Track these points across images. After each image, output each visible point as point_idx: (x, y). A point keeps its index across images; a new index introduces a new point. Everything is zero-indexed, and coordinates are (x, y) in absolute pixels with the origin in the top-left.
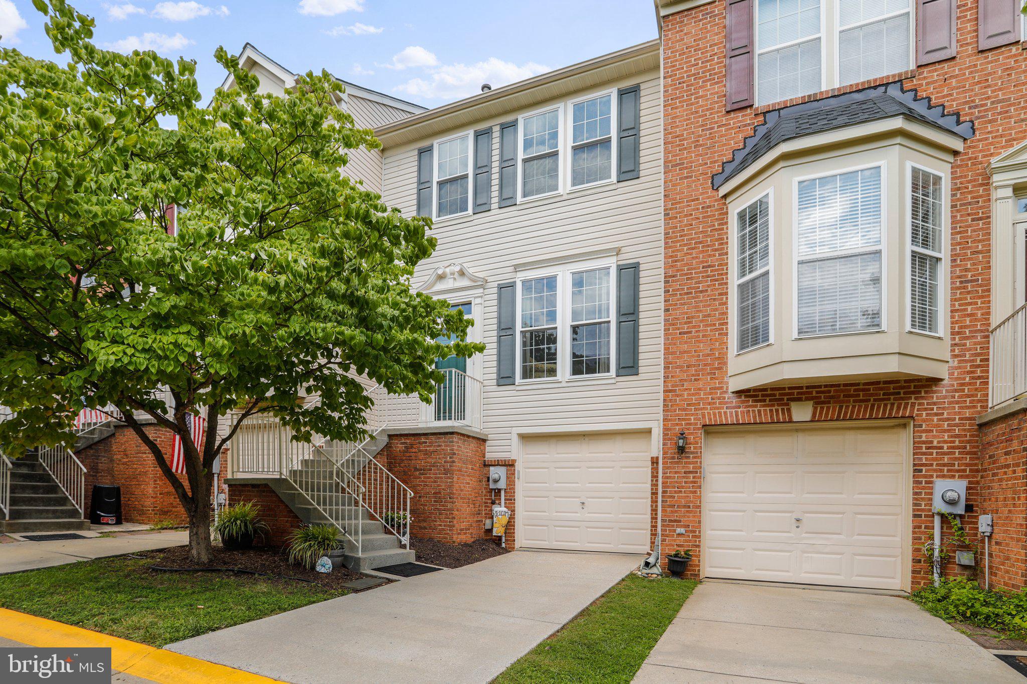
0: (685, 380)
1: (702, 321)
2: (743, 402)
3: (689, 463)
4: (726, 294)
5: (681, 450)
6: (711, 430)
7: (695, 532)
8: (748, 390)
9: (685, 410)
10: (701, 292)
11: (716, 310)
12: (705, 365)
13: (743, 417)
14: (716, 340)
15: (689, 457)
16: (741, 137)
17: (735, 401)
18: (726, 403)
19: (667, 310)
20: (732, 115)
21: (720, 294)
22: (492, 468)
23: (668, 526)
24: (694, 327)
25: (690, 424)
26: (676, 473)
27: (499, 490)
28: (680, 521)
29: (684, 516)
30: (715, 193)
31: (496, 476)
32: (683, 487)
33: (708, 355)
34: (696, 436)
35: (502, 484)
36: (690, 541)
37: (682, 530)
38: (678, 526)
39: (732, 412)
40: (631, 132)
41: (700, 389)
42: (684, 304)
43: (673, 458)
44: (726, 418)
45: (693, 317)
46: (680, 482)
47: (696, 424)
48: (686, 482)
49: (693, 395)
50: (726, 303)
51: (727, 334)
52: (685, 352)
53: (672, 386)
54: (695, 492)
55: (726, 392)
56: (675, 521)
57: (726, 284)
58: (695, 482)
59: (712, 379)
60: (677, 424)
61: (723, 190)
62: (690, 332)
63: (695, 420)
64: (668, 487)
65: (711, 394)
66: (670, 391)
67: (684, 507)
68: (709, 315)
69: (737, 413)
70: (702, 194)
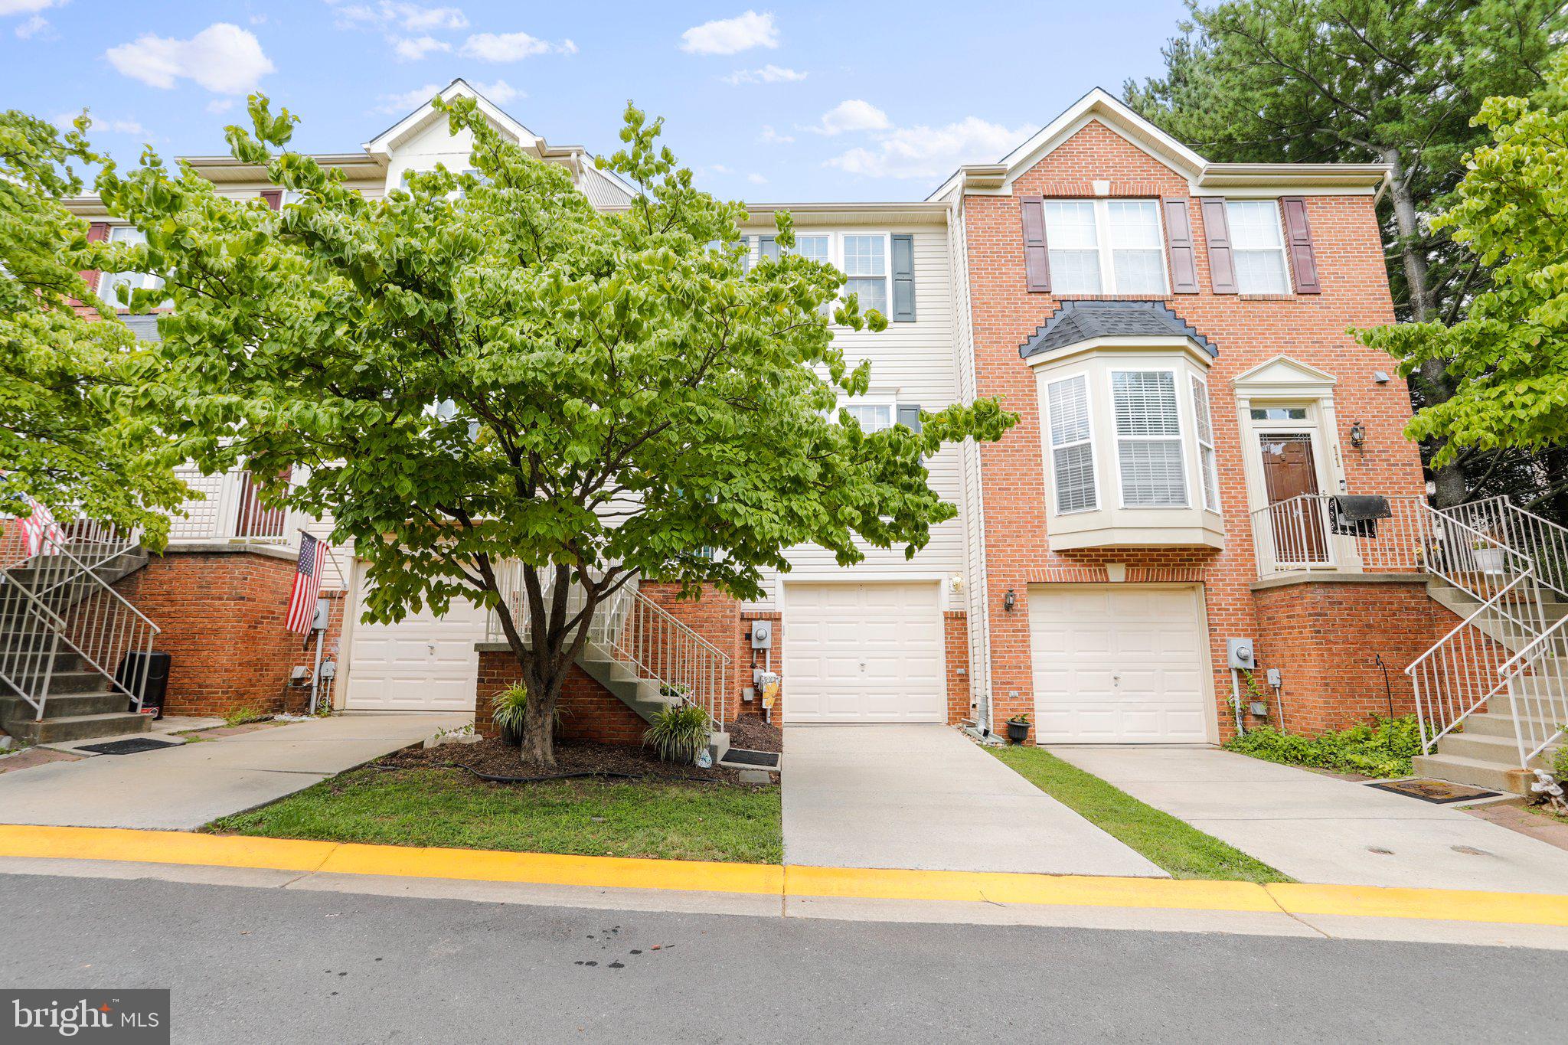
0: (1008, 536)
1: (1019, 479)
2: (1064, 561)
3: (1018, 621)
4: (1040, 456)
5: (1008, 607)
6: (1035, 586)
7: (1027, 694)
8: (1068, 550)
9: (1009, 566)
10: (1017, 451)
11: (1032, 470)
12: (1026, 522)
13: (1065, 576)
14: (1034, 499)
15: (1016, 615)
16: (1042, 316)
17: (1055, 558)
18: (1049, 561)
19: (984, 465)
20: (1033, 295)
21: (1035, 456)
22: (755, 623)
23: (1000, 688)
24: (1012, 484)
25: (1015, 581)
26: (1005, 631)
27: (764, 650)
28: (1012, 683)
29: (1016, 678)
30: (1022, 361)
31: (761, 633)
32: (1012, 646)
33: (1028, 513)
34: (1021, 592)
35: (767, 644)
36: (1023, 705)
37: (1015, 693)
38: (1010, 689)
39: (1055, 570)
40: (906, 277)
41: (1022, 546)
42: (1002, 461)
43: (1001, 616)
44: (1050, 576)
45: (1011, 475)
46: (1010, 642)
47: (1021, 581)
48: (1015, 641)
49: (1016, 551)
50: (1040, 465)
51: (1043, 494)
52: (1005, 508)
53: (995, 541)
54: (1025, 652)
55: (1047, 550)
56: (1008, 683)
57: (1040, 446)
58: (1024, 641)
59: (1033, 536)
60: (1003, 581)
61: (1031, 361)
62: (1009, 489)
63: (1020, 577)
64: (998, 646)
65: (1033, 551)
66: (993, 546)
67: (1016, 667)
68: (1026, 474)
69: (1059, 571)
70: (1011, 360)
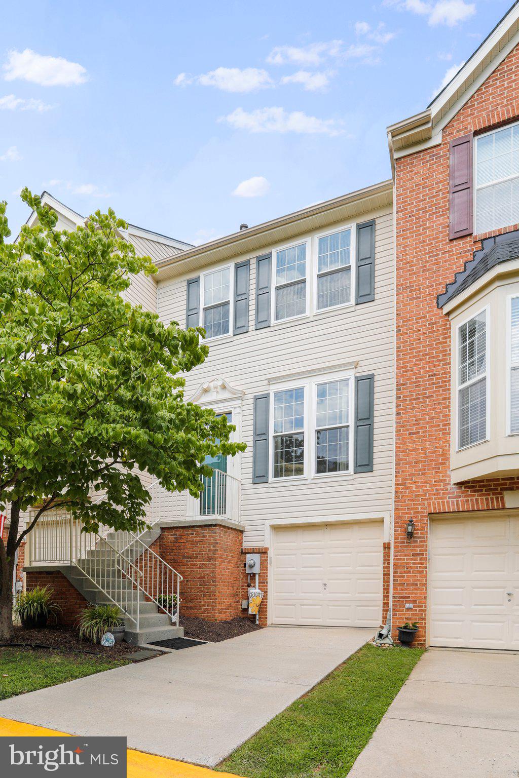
0: (414, 475)
1: (428, 423)
2: (463, 492)
3: (417, 547)
4: (449, 398)
5: (410, 535)
6: (436, 517)
7: (421, 606)
8: (467, 482)
9: (413, 500)
10: (428, 397)
11: (440, 413)
12: (431, 461)
13: (463, 505)
14: (440, 439)
15: (416, 542)
16: (462, 261)
17: (456, 491)
18: (449, 493)
19: (398, 414)
20: (455, 243)
21: (444, 399)
22: (248, 556)
23: (398, 602)
24: (421, 428)
25: (418, 513)
26: (405, 555)
27: (254, 574)
28: (408, 598)
29: (412, 593)
30: (439, 311)
31: (251, 563)
32: (411, 568)
33: (433, 452)
34: (423, 523)
35: (256, 570)
36: (417, 615)
37: (410, 606)
38: (407, 602)
39: (453, 501)
40: (367, 262)
41: (426, 482)
42: (413, 408)
43: (403, 543)
44: (449, 507)
45: (420, 419)
46: (409, 564)
47: (423, 512)
48: (414, 564)
49: (421, 487)
50: (449, 407)
51: (449, 434)
52: (414, 450)
53: (403, 480)
54: (422, 572)
55: (448, 484)
56: (405, 597)
57: (449, 390)
58: (422, 563)
59: (436, 473)
60: (407, 513)
61: (447, 308)
62: (418, 433)
63: (423, 508)
64: (399, 568)
65: (435, 486)
66: (401, 484)
67: (413, 585)
68: (434, 418)
69: (457, 501)
70: (428, 312)
